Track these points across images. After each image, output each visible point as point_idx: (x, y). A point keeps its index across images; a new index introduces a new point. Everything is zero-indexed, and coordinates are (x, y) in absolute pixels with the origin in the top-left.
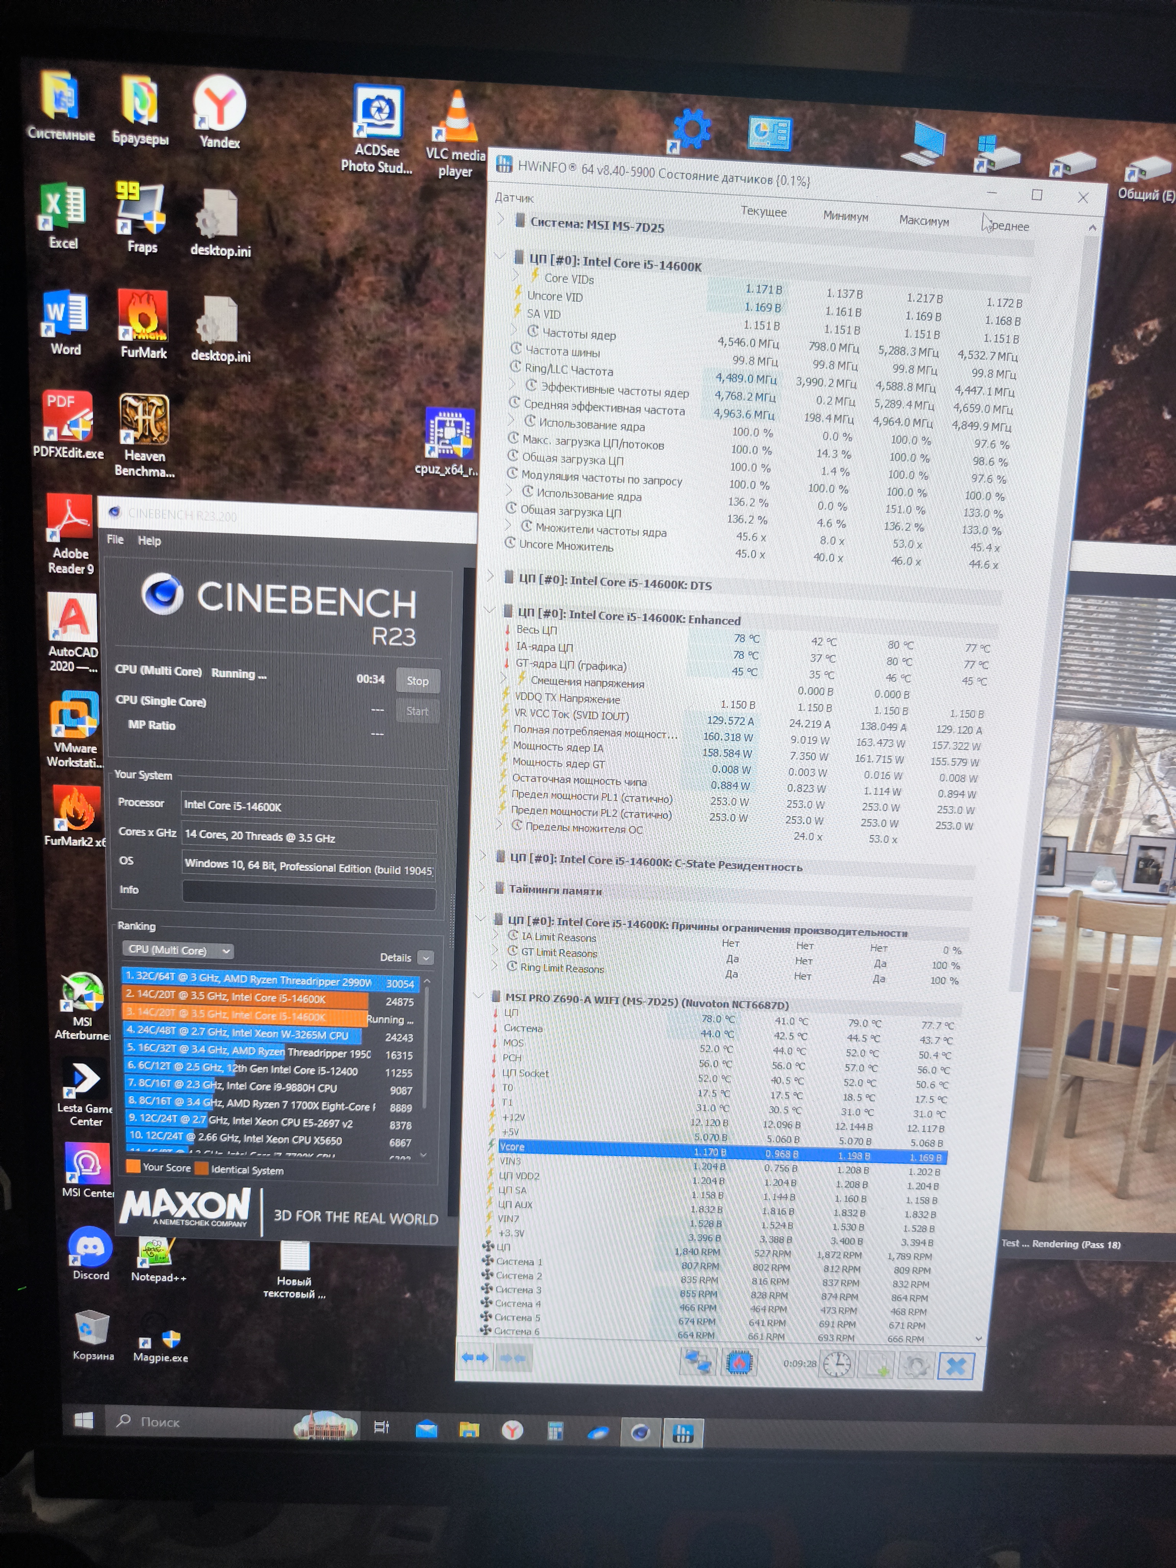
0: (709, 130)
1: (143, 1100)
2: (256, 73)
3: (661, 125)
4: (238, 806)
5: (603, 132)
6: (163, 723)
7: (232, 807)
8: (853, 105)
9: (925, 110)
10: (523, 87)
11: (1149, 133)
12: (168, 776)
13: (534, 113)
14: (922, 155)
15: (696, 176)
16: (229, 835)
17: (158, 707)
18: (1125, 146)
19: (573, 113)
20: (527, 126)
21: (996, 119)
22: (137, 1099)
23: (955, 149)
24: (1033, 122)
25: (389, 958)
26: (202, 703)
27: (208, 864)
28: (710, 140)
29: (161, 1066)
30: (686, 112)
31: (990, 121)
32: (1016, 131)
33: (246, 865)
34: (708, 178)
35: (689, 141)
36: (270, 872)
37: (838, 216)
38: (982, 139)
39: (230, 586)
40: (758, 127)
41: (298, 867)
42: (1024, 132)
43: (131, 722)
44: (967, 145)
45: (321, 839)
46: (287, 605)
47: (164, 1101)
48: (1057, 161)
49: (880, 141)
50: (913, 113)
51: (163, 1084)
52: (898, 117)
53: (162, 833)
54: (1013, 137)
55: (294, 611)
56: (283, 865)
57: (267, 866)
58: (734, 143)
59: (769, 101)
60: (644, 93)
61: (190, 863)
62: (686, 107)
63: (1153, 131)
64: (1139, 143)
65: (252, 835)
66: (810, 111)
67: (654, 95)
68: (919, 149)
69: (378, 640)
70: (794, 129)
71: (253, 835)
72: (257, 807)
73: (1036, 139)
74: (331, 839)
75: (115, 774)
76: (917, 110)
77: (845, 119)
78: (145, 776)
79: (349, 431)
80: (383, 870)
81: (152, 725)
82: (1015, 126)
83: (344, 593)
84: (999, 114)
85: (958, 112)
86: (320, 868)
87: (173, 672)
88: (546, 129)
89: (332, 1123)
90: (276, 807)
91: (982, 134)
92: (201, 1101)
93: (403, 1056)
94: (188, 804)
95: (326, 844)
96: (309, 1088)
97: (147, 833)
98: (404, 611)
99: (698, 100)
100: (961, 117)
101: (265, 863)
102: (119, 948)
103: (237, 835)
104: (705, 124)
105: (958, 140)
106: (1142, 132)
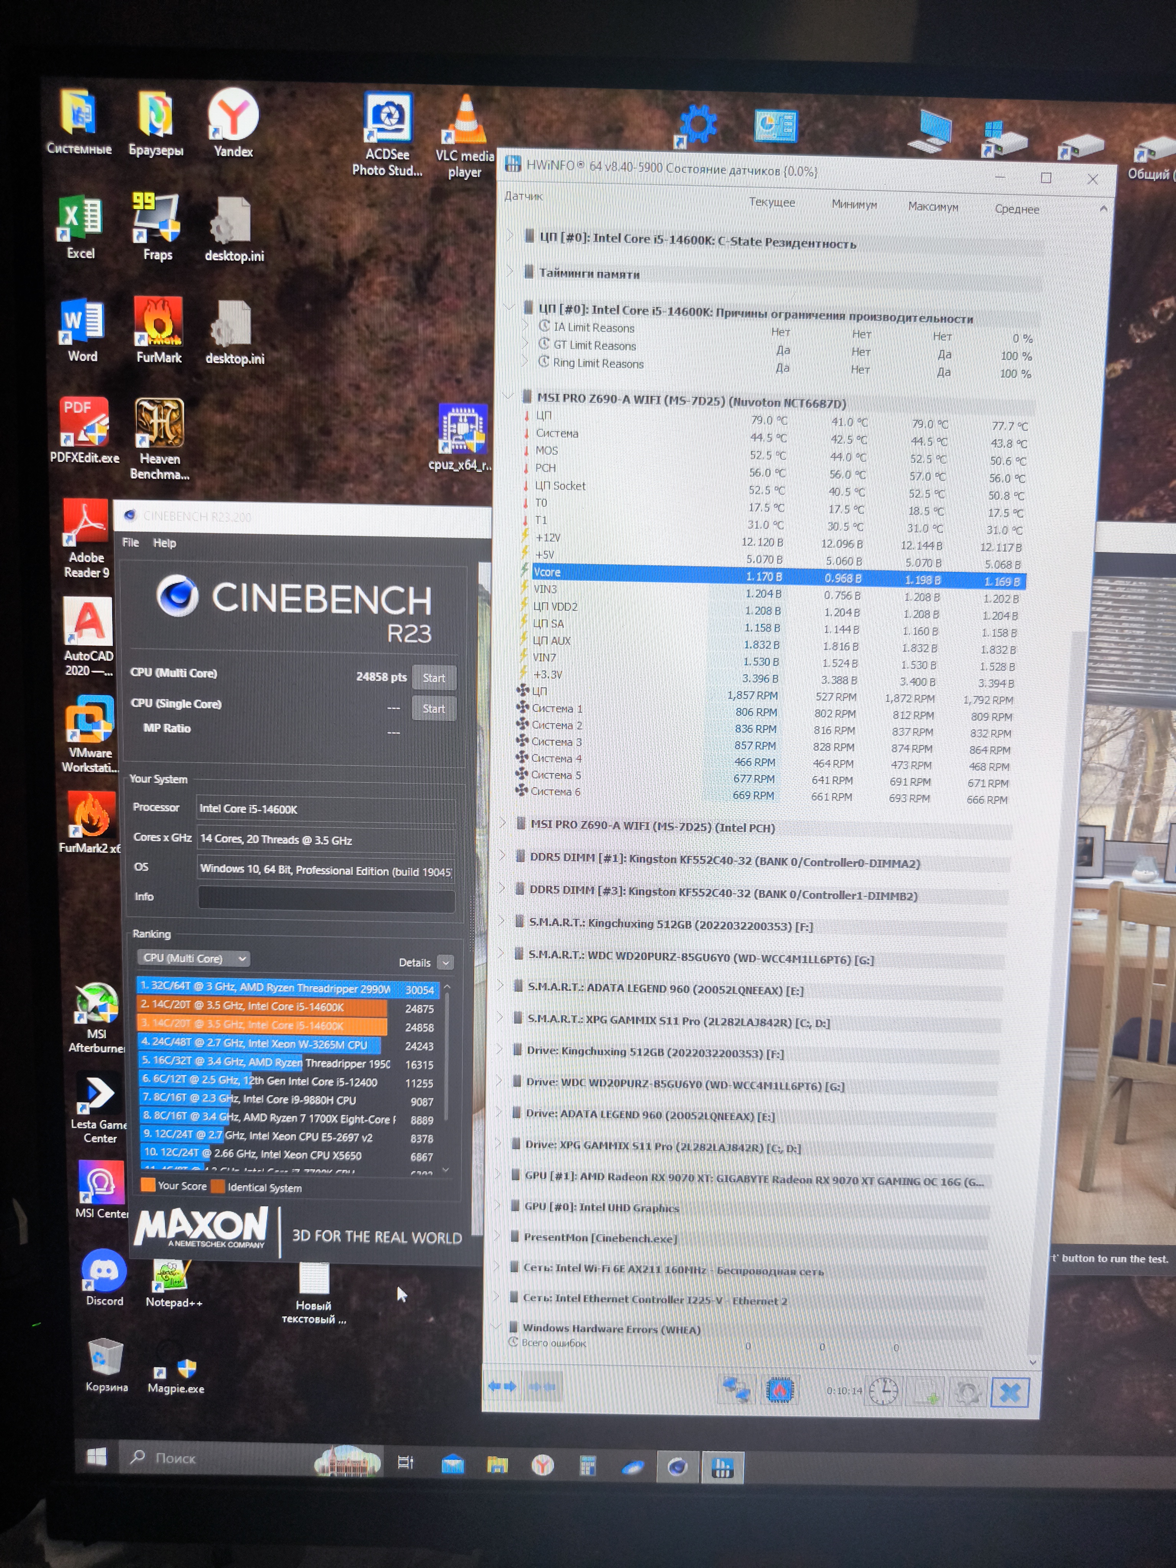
0: (714, 124)
1: (158, 1115)
2: (268, 84)
3: (667, 122)
4: (254, 809)
5: (610, 130)
6: (179, 726)
7: (247, 810)
8: (857, 96)
9: (929, 98)
10: (531, 89)
11: (1156, 114)
12: (183, 780)
13: (542, 114)
14: (929, 143)
15: (703, 170)
16: (245, 839)
17: (173, 710)
18: (1133, 128)
19: (581, 113)
20: (535, 126)
21: (1002, 105)
22: (152, 1114)
23: (962, 136)
24: (1039, 107)
25: (408, 963)
26: (217, 705)
27: (224, 869)
28: (716, 135)
29: (175, 1079)
30: (693, 108)
31: (995, 107)
32: (1022, 116)
33: (262, 870)
34: (717, 171)
35: (695, 136)
36: (286, 876)
37: (846, 204)
38: (988, 125)
39: (244, 586)
40: (764, 120)
41: (315, 870)
42: (1030, 117)
43: (146, 725)
44: (973, 132)
45: (337, 841)
46: (302, 604)
47: (179, 1116)
48: (1065, 145)
49: (887, 130)
51: (178, 1097)
52: (903, 106)
53: (177, 838)
54: (1019, 122)
55: (309, 610)
56: (299, 869)
57: (284, 869)
58: (741, 136)
59: (772, 95)
60: (650, 91)
61: (206, 868)
62: (692, 103)
63: (1158, 112)
64: (1147, 124)
65: (267, 839)
66: (815, 103)
67: (660, 92)
68: (925, 137)
69: (394, 637)
70: (800, 121)
71: (269, 838)
72: (273, 810)
73: (1042, 123)
74: (348, 841)
75: (130, 779)
76: (922, 99)
77: (851, 110)
78: (160, 781)
79: (363, 430)
80: (401, 872)
81: (167, 728)
82: (1021, 112)
83: (358, 590)
84: (1005, 101)
85: (963, 100)
86: (339, 871)
87: (188, 674)
88: (554, 129)
89: (351, 1137)
90: (292, 810)
91: (988, 121)
92: (217, 1116)
93: (423, 1065)
94: (203, 808)
95: (343, 847)
96: (327, 1100)
97: (162, 838)
98: (420, 608)
99: (703, 96)
100: (966, 104)
101: (281, 867)
102: (134, 957)
103: (253, 839)
104: (711, 118)
105: (964, 127)
106: (1149, 113)
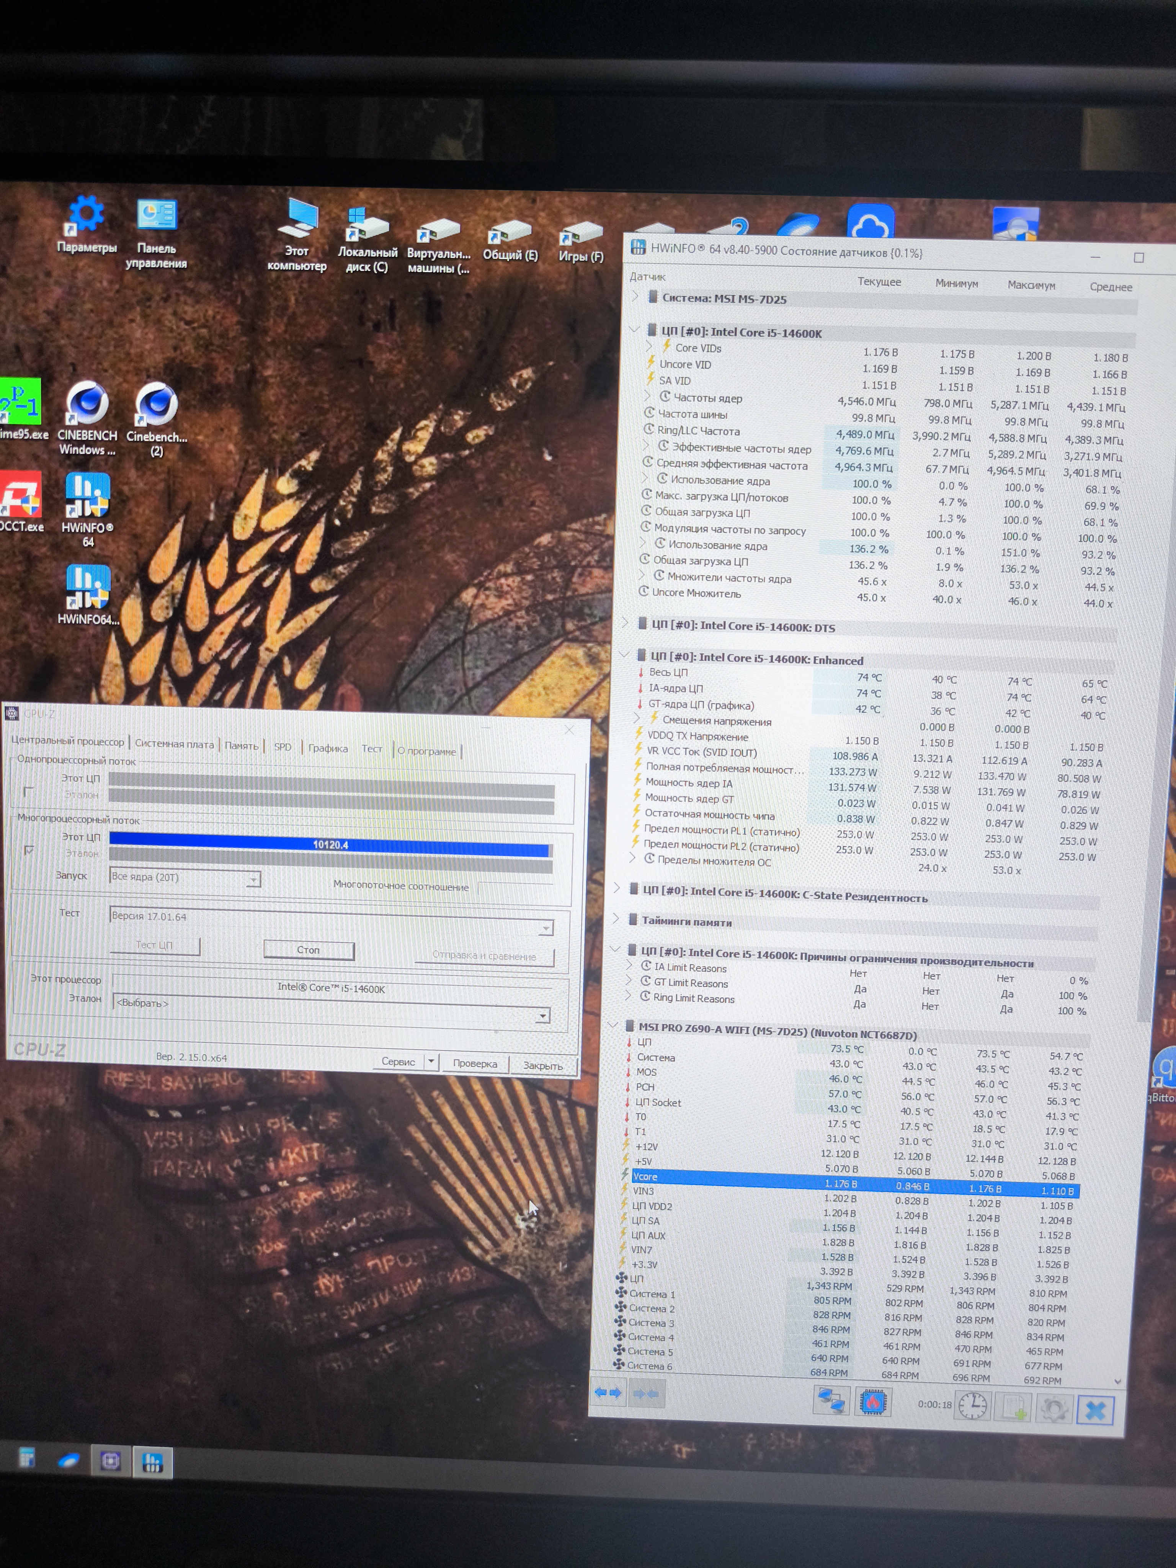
0: (102, 213)
3: (58, 211)
8: (230, 186)
9: (297, 188)
11: (507, 200)
18: (486, 213)
21: (363, 194)
23: (327, 221)
28: (103, 223)
30: (81, 199)
31: (357, 195)
35: (85, 224)
38: (351, 211)
40: (146, 209)
42: (390, 204)
44: (339, 217)
48: (423, 228)
49: (258, 217)
50: (286, 190)
52: (272, 194)
54: (380, 208)
58: (126, 224)
59: (153, 186)
60: (43, 184)
62: (80, 194)
63: (509, 198)
64: (499, 209)
66: (192, 192)
67: (51, 185)
70: (179, 209)
73: (402, 209)
76: (289, 188)
77: (225, 199)
82: (381, 199)
84: (366, 189)
85: (328, 188)
91: (351, 207)
99: (90, 187)
100: (330, 192)
104: (98, 208)
105: (329, 213)
106: (500, 198)
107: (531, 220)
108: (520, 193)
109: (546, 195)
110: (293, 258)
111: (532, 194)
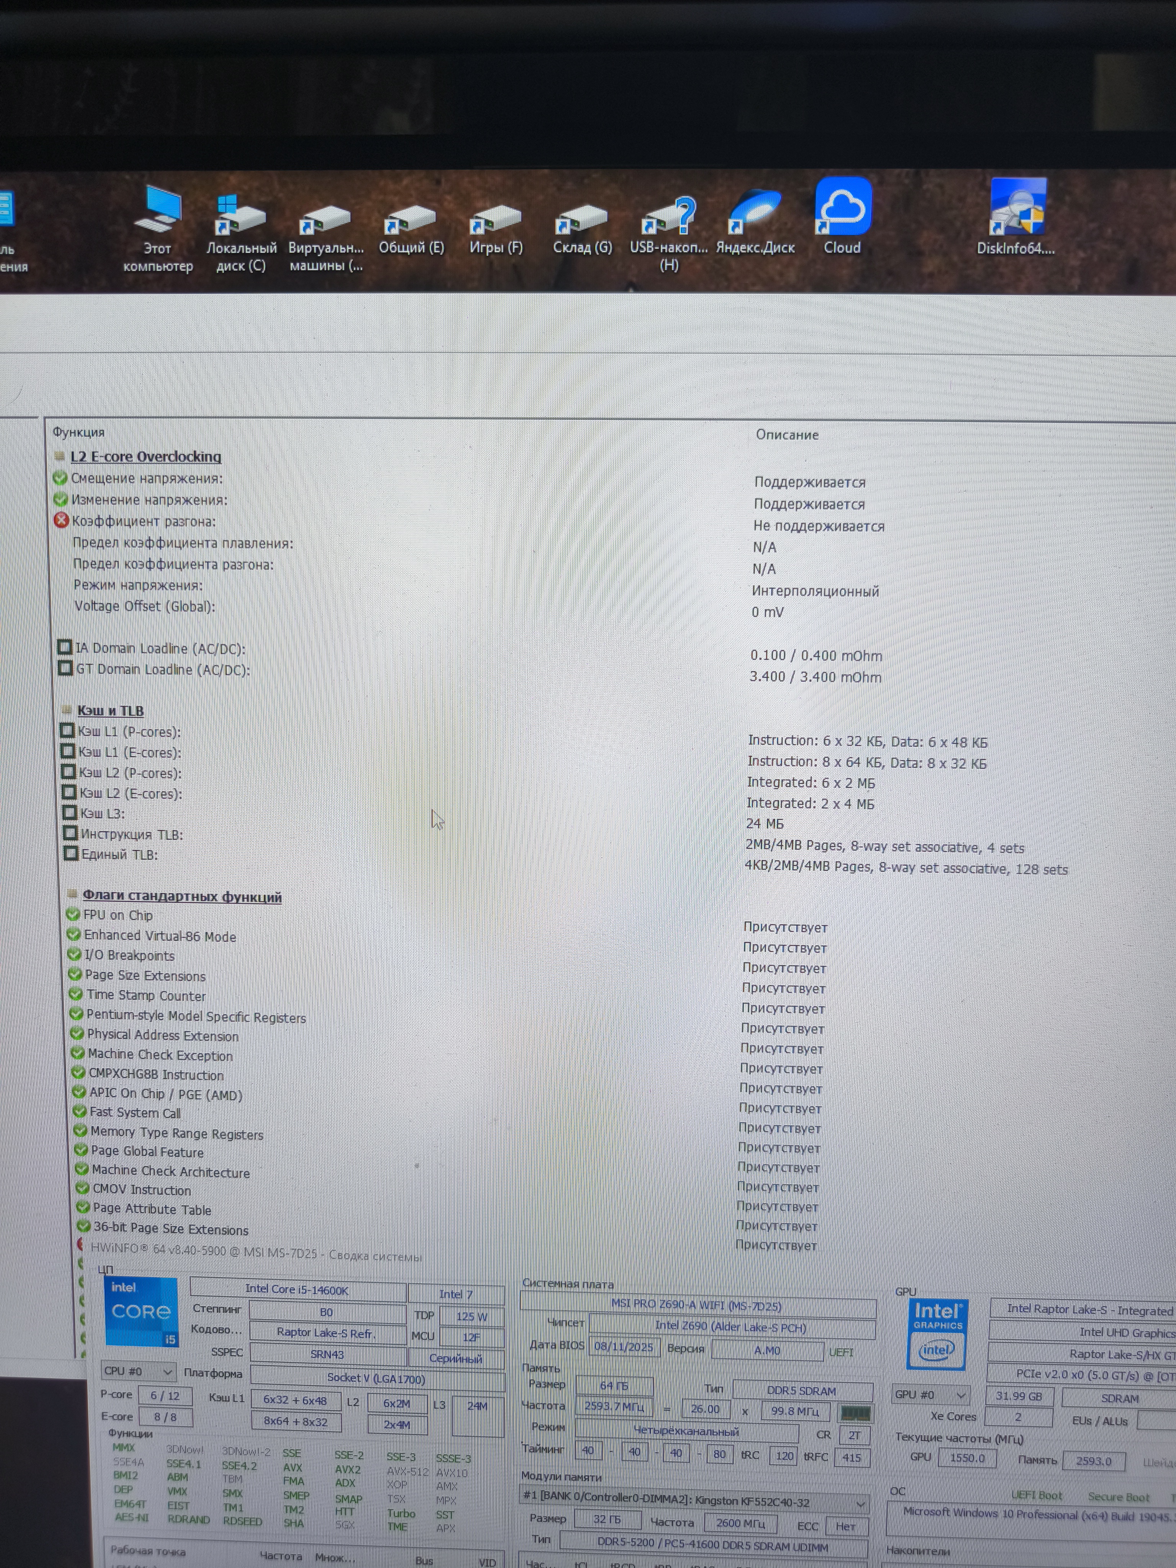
8: (77, 173)
9: (155, 172)
11: (405, 182)
14: (158, 221)
23: (192, 212)
24: (276, 178)
32: (258, 189)
38: (221, 200)
42: (265, 190)
44: (206, 207)
48: (307, 218)
49: (110, 209)
50: (143, 177)
52: (127, 182)
54: (254, 195)
64: (396, 193)
66: (31, 182)
68: (152, 215)
70: (16, 202)
76: (146, 173)
77: (71, 187)
84: (238, 172)
85: (192, 172)
91: (221, 195)
100: (195, 178)
105: (195, 202)
106: (398, 180)
107: (435, 204)
108: (421, 173)
109: (453, 174)
110: (155, 258)
111: (436, 173)
